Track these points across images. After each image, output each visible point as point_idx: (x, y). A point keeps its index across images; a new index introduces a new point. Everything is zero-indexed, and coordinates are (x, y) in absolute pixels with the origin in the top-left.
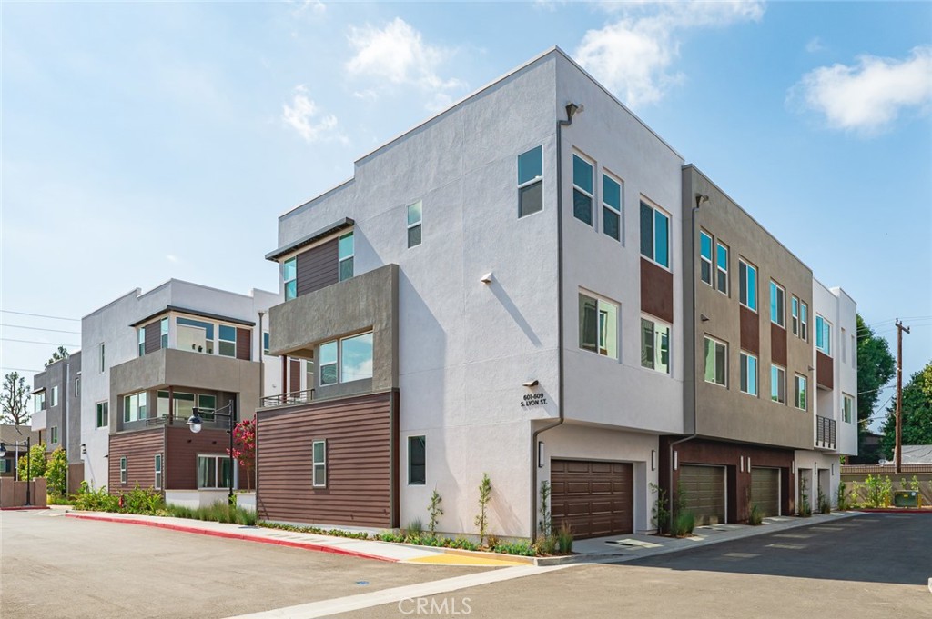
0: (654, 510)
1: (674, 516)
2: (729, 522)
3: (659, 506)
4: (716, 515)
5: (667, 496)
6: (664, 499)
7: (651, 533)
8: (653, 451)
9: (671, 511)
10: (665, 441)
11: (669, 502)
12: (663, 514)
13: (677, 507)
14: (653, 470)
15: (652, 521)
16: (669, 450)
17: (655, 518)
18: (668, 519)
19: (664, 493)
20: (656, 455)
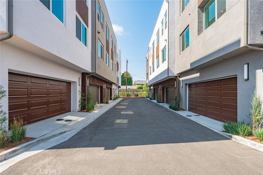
0: (80, 101)
1: (88, 103)
2: (100, 103)
3: (82, 99)
4: (98, 101)
5: (85, 96)
6: (84, 97)
7: (78, 111)
8: (79, 78)
9: (86, 101)
10: (84, 75)
11: (86, 98)
12: (83, 103)
13: (88, 100)
14: (79, 85)
15: (79, 106)
16: (86, 78)
17: (80, 104)
18: (85, 105)
19: (84, 95)
20: (80, 80)
